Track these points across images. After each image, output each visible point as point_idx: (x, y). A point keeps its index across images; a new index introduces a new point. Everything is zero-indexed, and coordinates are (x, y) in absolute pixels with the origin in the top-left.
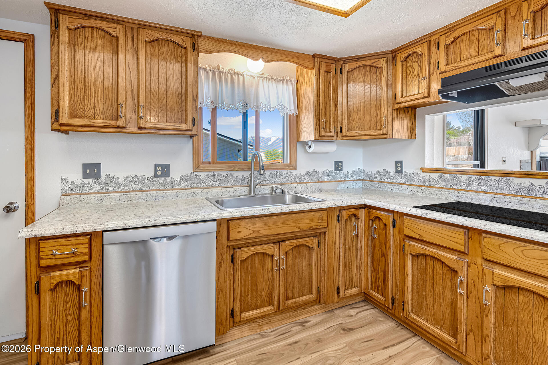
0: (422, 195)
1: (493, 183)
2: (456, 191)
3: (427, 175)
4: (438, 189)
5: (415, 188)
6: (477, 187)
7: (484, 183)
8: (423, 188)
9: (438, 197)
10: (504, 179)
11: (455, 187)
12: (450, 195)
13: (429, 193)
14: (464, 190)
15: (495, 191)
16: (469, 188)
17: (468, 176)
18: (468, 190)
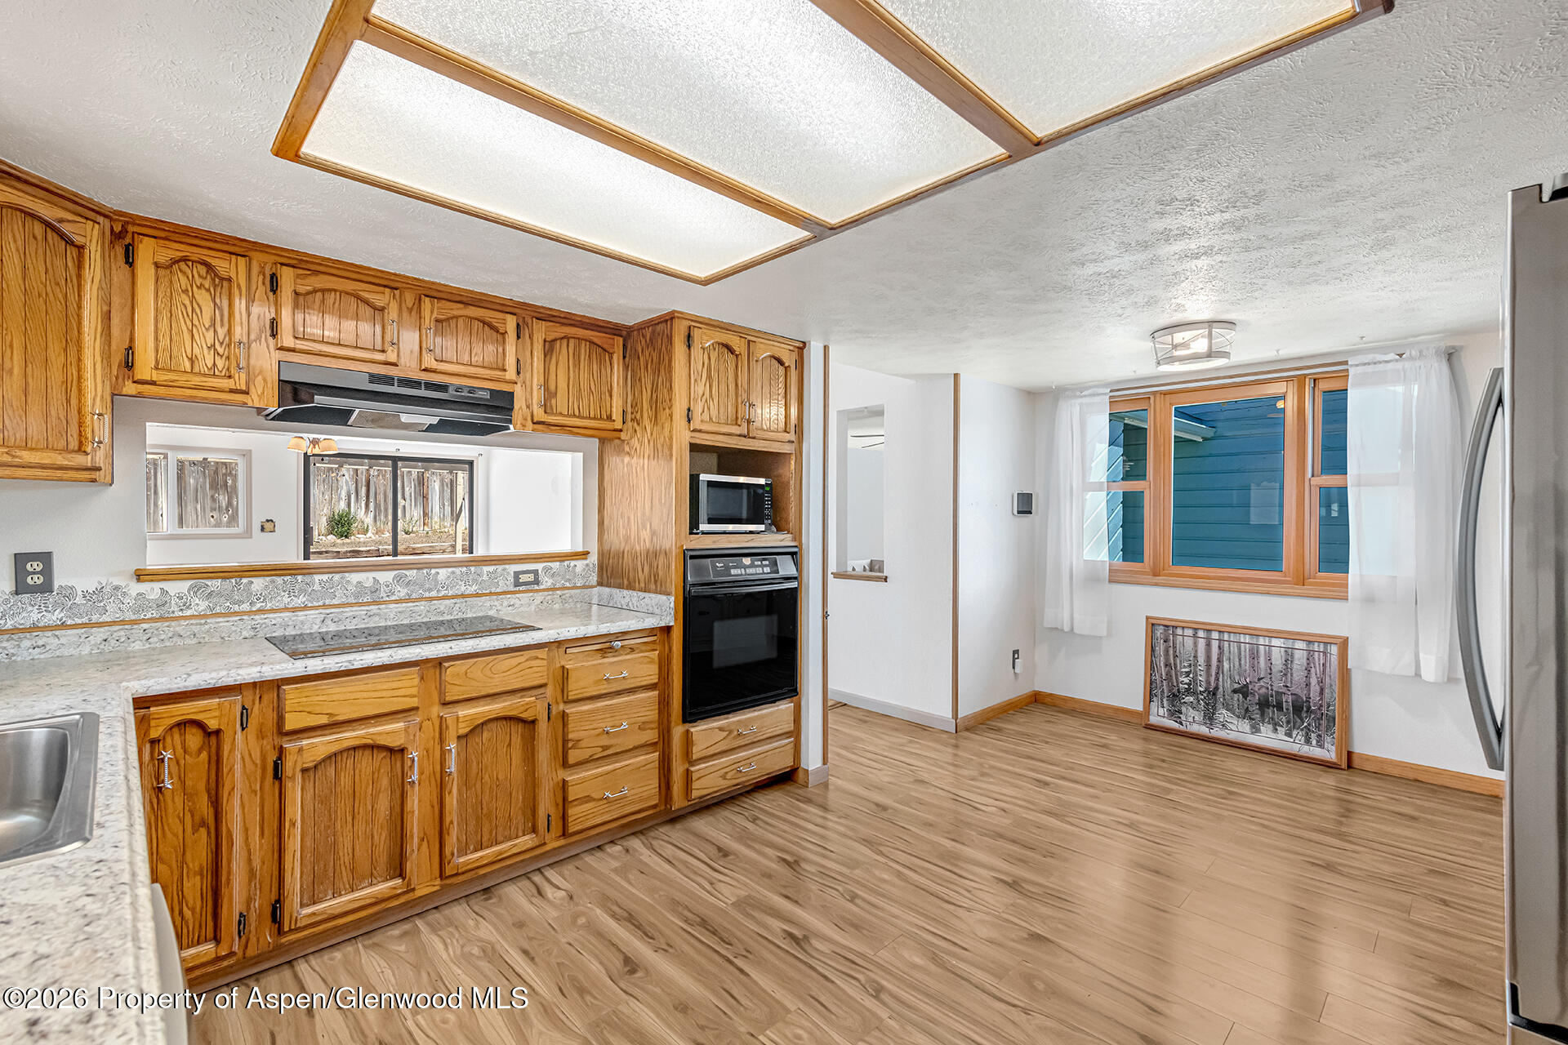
0: (148, 646)
1: (317, 587)
2: (244, 617)
3: (152, 590)
4: (193, 621)
5: (120, 632)
6: (286, 600)
7: (301, 591)
8: (145, 626)
9: (201, 640)
10: (337, 577)
11: (236, 608)
12: (234, 628)
13: (170, 635)
14: (261, 611)
15: (321, 603)
16: (269, 605)
17: (268, 579)
18: (268, 610)
